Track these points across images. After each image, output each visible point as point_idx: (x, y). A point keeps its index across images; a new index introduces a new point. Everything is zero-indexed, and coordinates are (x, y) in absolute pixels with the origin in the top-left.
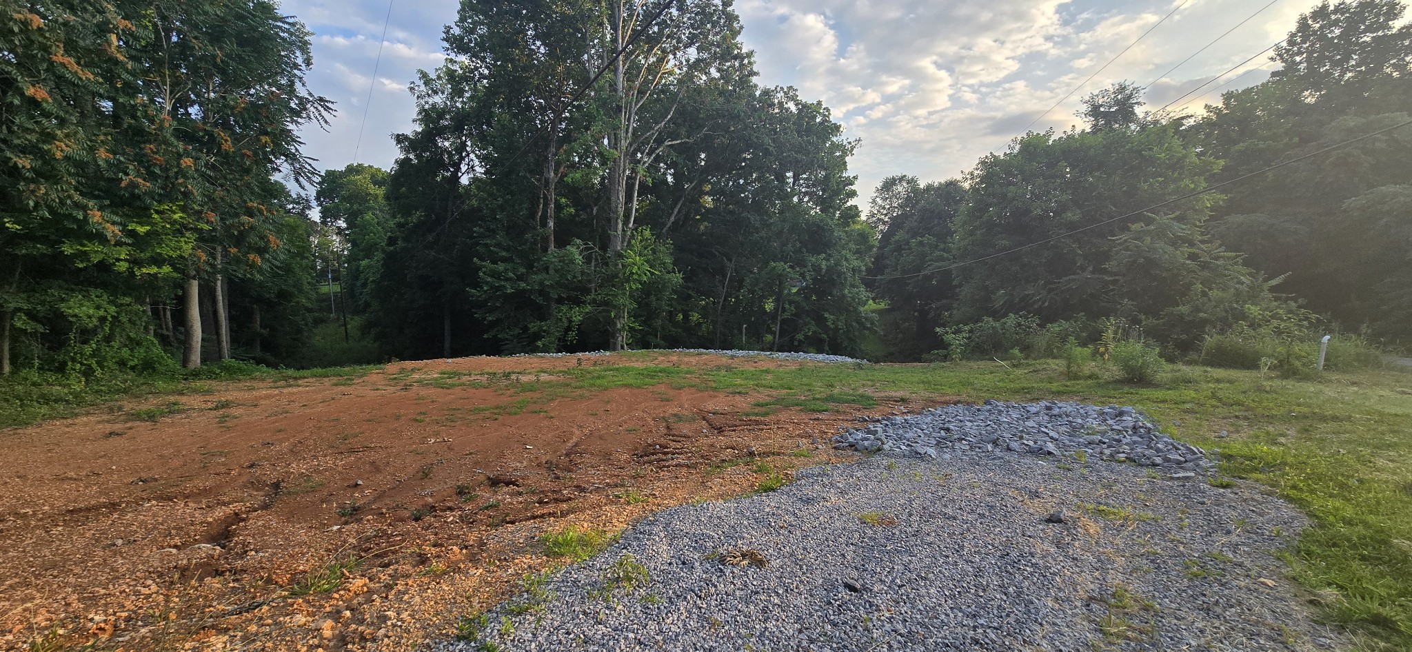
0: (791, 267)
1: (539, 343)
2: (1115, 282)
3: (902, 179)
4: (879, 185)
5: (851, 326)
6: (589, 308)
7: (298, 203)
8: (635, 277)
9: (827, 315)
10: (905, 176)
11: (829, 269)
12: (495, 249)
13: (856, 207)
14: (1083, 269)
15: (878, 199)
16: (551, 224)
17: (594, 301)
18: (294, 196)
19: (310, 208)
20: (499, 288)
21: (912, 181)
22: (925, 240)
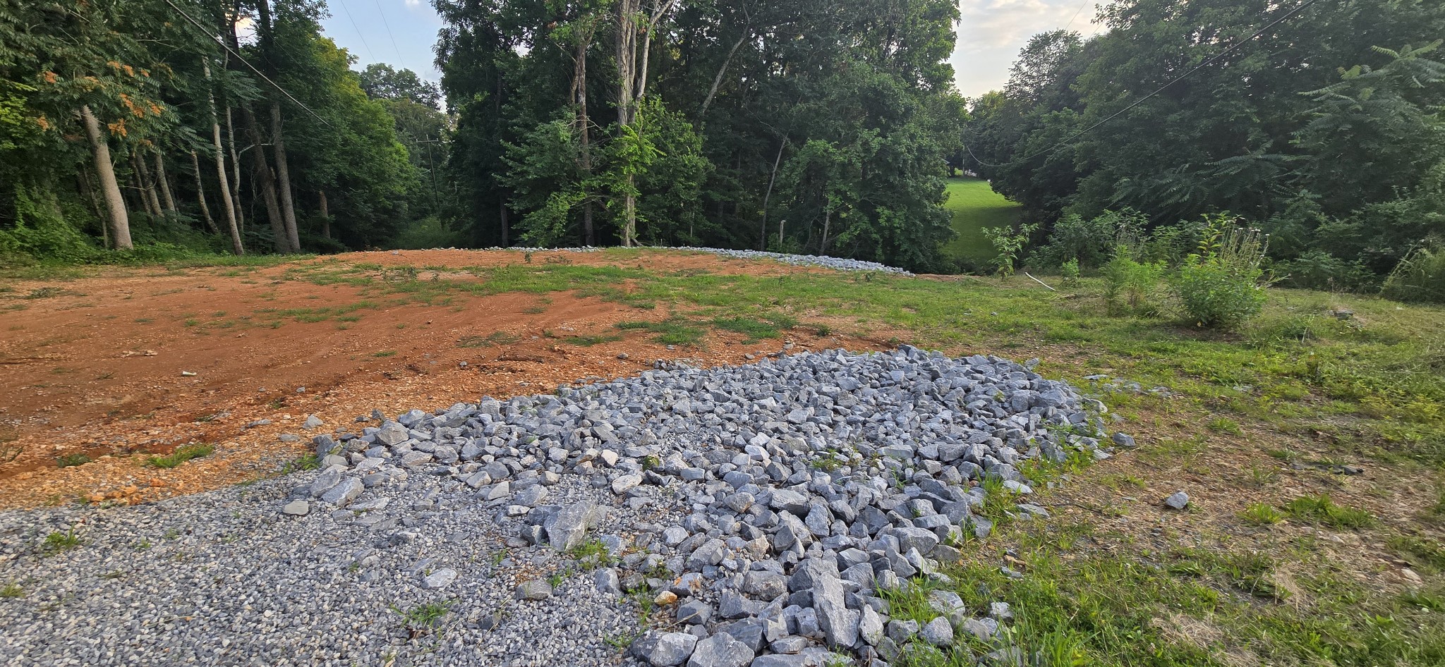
0: (836, 146)
1: (525, 236)
2: (1298, 164)
3: (1057, 35)
4: (1026, 45)
5: (914, 224)
6: (583, 195)
7: (426, 92)
8: (635, 158)
9: (879, 210)
10: (1063, 32)
11: (884, 149)
12: (521, 129)
13: (949, 66)
14: (1255, 146)
15: (1023, 65)
16: (583, 99)
17: (589, 189)
18: (423, 85)
19: (438, 97)
20: (523, 173)
21: (1071, 39)
22: (1062, 115)
